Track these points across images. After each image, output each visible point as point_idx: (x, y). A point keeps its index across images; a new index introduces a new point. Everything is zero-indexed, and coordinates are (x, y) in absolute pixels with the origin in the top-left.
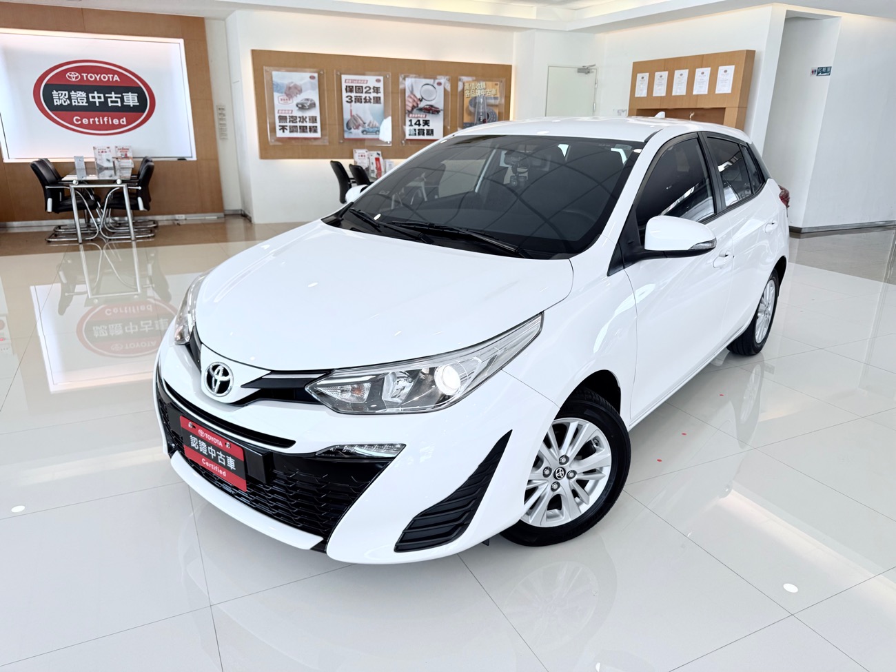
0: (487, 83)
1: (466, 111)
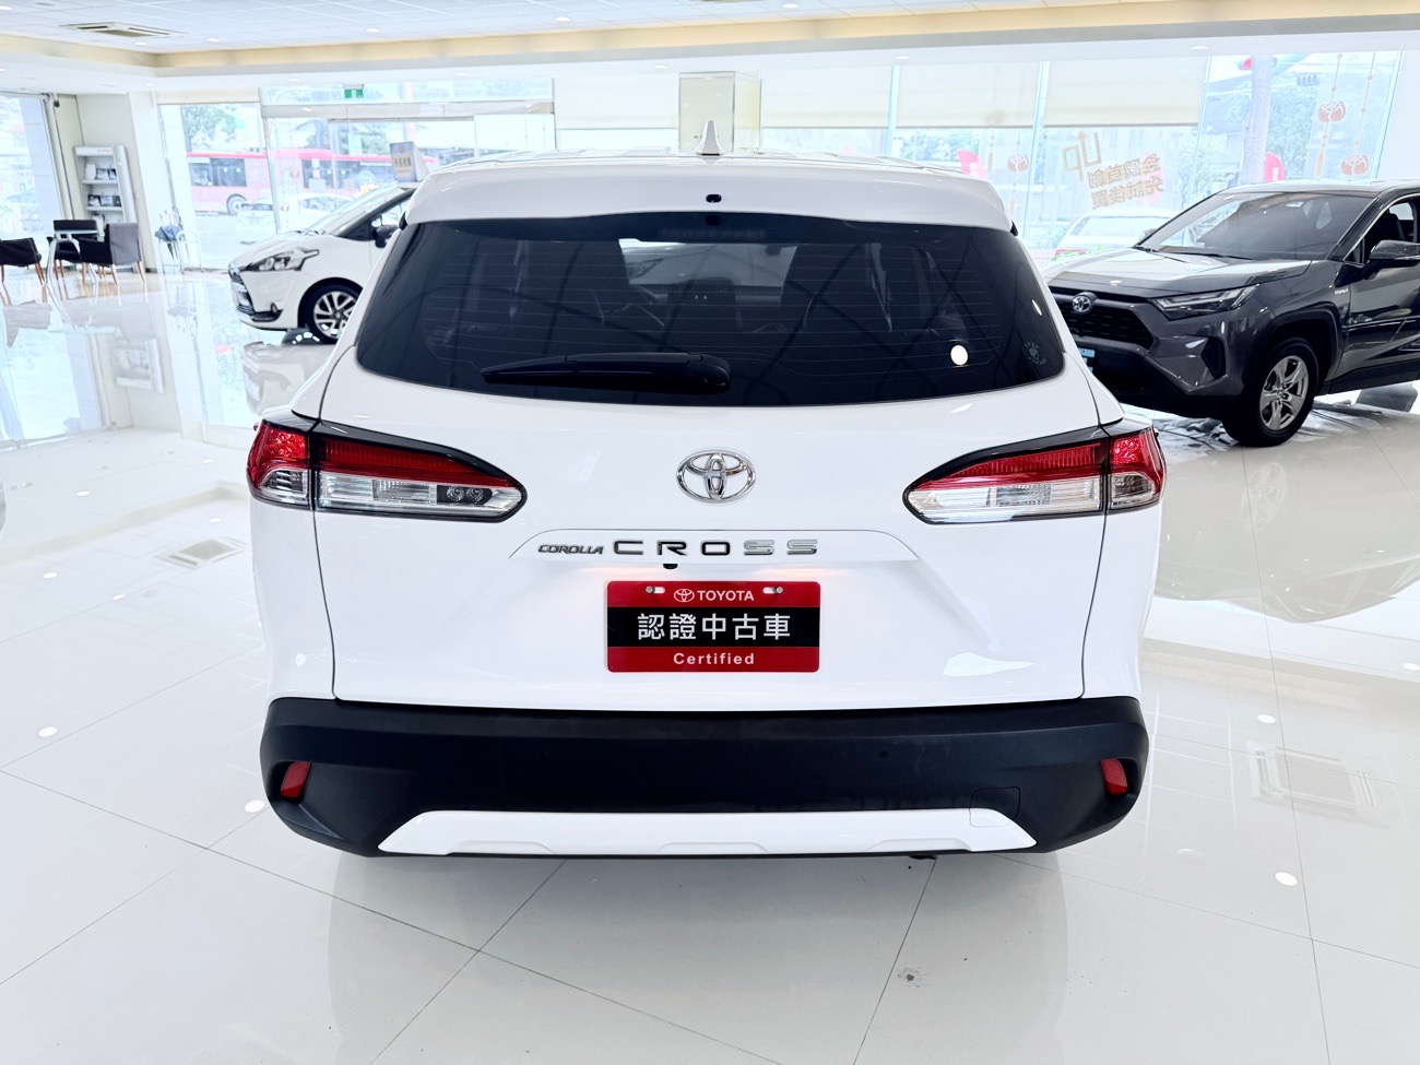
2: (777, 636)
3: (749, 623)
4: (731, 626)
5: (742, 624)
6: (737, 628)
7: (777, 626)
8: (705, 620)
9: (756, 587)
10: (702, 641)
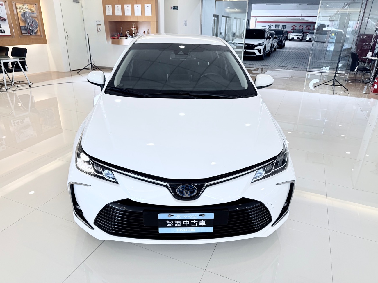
0: (29, 5)
1: (21, 20)
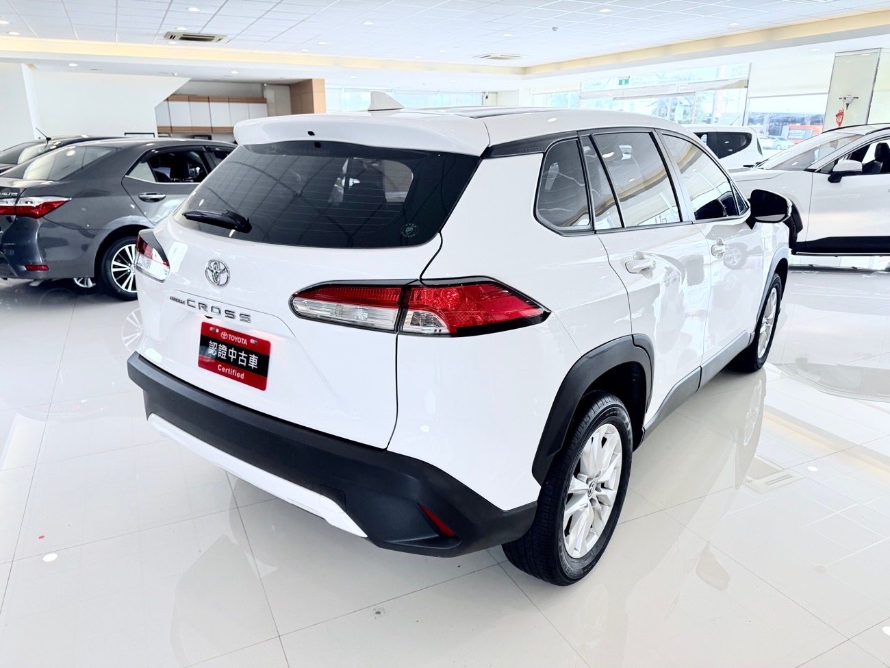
2: (253, 366)
3: (245, 357)
4: (238, 356)
5: (241, 356)
6: (240, 358)
7: (253, 361)
8: (230, 350)
9: (248, 338)
10: (227, 362)
